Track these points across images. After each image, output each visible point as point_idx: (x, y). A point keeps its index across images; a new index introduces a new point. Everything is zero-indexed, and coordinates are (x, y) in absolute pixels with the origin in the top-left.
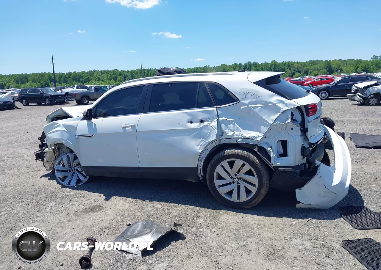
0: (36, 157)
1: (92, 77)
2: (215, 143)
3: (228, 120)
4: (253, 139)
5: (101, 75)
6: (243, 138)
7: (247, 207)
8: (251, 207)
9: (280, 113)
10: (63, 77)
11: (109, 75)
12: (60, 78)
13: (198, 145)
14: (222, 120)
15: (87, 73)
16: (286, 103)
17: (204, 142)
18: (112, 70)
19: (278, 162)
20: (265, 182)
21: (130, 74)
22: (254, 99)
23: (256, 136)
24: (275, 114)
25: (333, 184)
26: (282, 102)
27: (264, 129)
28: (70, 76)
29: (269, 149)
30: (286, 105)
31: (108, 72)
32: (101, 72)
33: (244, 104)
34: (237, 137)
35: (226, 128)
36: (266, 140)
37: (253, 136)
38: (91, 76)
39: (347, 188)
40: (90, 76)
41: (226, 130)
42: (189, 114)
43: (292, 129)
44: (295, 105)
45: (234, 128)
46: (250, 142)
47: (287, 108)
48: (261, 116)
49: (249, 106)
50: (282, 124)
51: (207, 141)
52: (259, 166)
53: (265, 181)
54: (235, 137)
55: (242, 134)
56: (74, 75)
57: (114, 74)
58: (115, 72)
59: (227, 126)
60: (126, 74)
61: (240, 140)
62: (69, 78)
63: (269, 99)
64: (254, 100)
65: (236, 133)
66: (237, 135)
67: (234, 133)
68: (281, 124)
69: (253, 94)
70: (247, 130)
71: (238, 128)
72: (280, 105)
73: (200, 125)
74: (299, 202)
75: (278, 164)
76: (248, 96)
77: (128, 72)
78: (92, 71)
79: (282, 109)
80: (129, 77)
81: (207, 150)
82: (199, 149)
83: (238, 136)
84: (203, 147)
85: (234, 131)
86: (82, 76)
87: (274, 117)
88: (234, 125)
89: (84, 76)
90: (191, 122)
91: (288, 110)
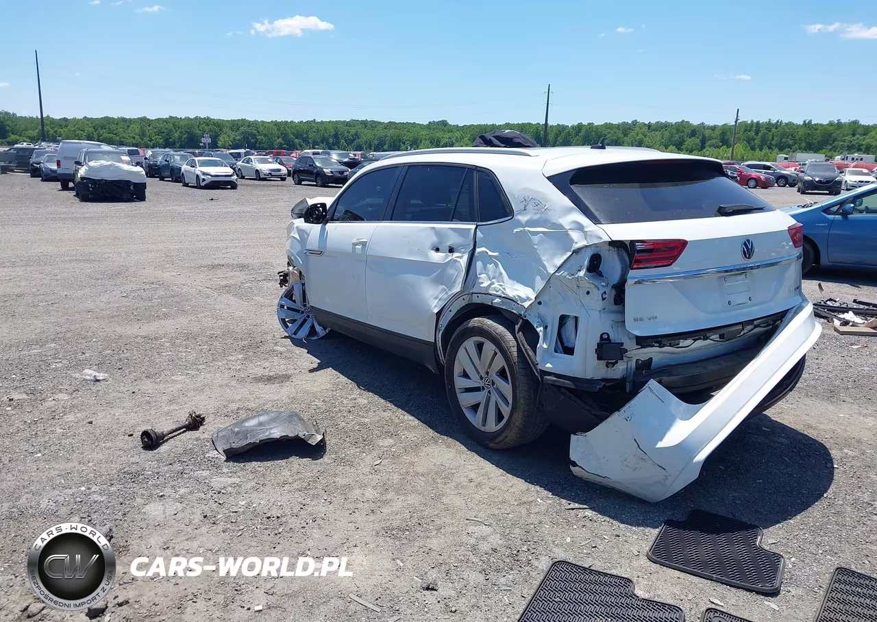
0: (281, 280)
1: (625, 138)
2: (464, 299)
3: (490, 253)
4: (519, 302)
5: (648, 134)
6: (503, 297)
7: (492, 445)
8: (498, 446)
9: (571, 253)
10: (563, 135)
11: (667, 134)
12: (557, 136)
13: (436, 298)
14: (479, 253)
15: (618, 126)
16: (586, 230)
17: (447, 293)
18: (676, 123)
19: (549, 362)
20: (521, 401)
21: (717, 133)
22: (536, 214)
23: (523, 296)
24: (563, 254)
25: (660, 445)
26: (580, 227)
27: (540, 284)
28: (577, 134)
29: (540, 329)
30: (586, 235)
31: (665, 126)
32: (649, 126)
33: (519, 224)
34: (495, 292)
35: (484, 271)
36: (541, 309)
37: (519, 296)
38: (625, 135)
39: (698, 463)
40: (622, 136)
41: (482, 276)
42: (437, 233)
43: (588, 293)
44: (601, 238)
45: (495, 272)
46: (513, 309)
47: (585, 243)
48: (539, 255)
49: (526, 228)
50: (570, 278)
51: (450, 293)
52: (515, 363)
53: (522, 399)
54: (490, 292)
55: (504, 289)
56: (587, 130)
57: (678, 131)
58: (682, 127)
59: (485, 267)
60: (707, 133)
61: (497, 300)
62: (575, 137)
63: (560, 217)
64: (536, 217)
65: (496, 285)
66: (495, 289)
67: (493, 283)
68: (567, 277)
69: (537, 203)
70: (515, 282)
71: (501, 274)
72: (575, 235)
73: (447, 256)
74: (575, 464)
75: (549, 365)
76: (530, 206)
77: (714, 128)
78: (630, 122)
79: (576, 243)
80: (714, 141)
81: (451, 311)
82: (436, 306)
83: (497, 291)
84: (442, 304)
85: (493, 280)
86: (604, 132)
87: (559, 261)
88: (496, 266)
89: (609, 133)
90: (437, 250)
91: (586, 247)
